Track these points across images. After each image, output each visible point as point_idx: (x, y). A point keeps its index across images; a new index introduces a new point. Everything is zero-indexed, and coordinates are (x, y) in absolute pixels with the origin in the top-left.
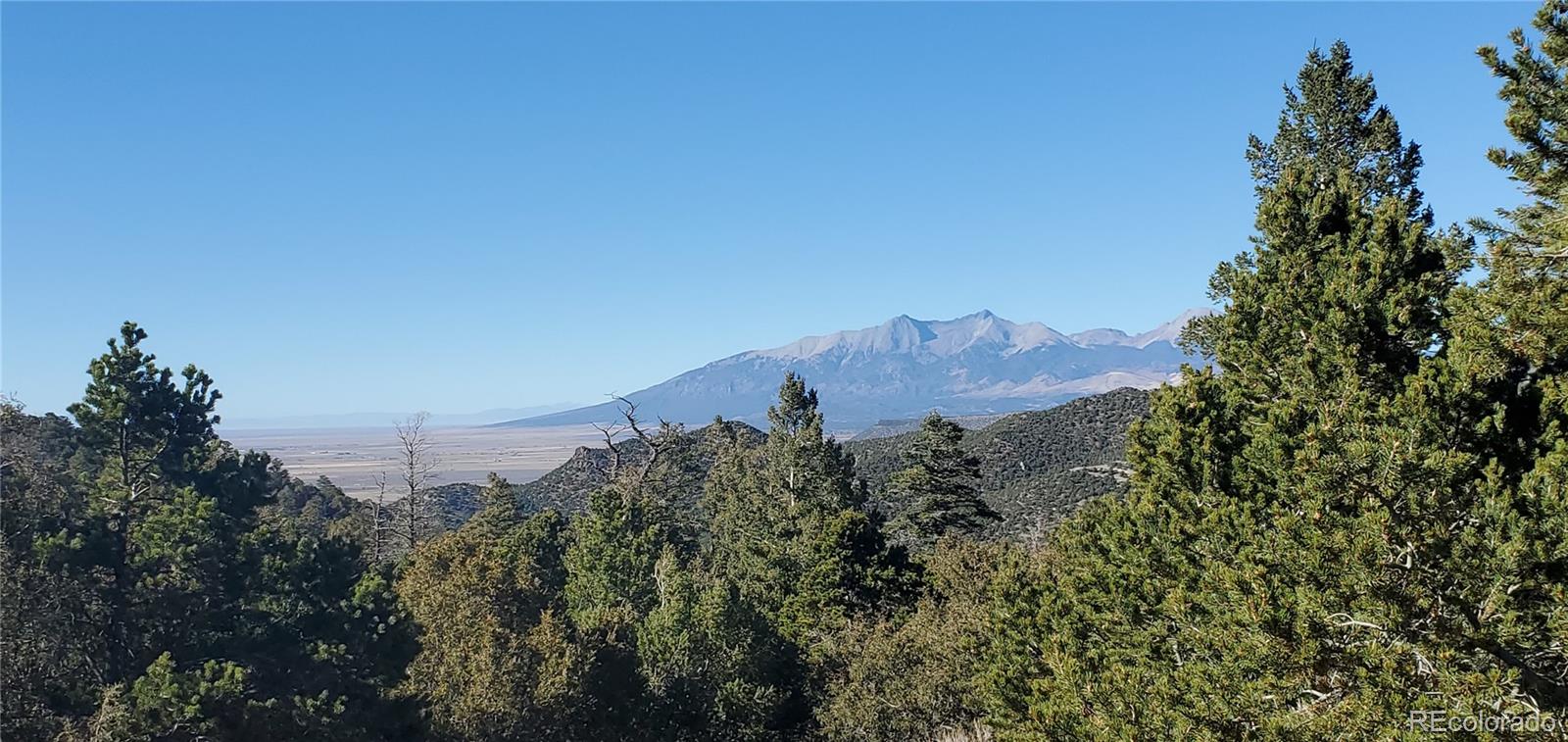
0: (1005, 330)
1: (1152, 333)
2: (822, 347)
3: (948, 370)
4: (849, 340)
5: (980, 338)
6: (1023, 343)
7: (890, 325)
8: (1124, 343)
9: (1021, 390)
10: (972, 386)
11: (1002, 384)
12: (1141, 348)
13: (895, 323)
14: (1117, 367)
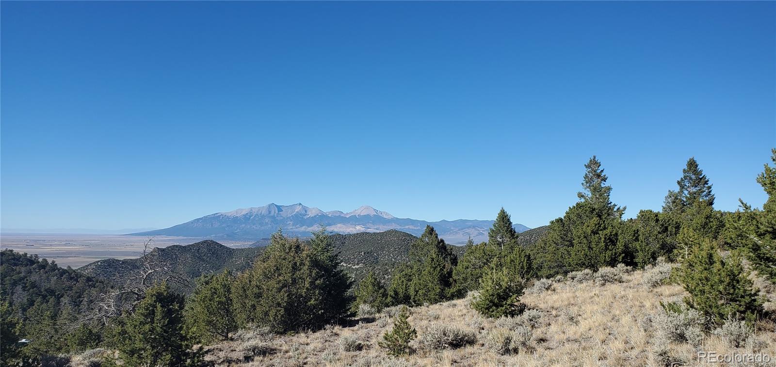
0: (305, 209)
1: (351, 213)
2: (244, 213)
3: (287, 222)
4: (254, 210)
5: (297, 212)
6: (311, 214)
7: (268, 206)
8: (342, 215)
9: (310, 229)
10: (294, 227)
11: (304, 227)
12: (347, 217)
13: (269, 206)
14: (340, 223)
